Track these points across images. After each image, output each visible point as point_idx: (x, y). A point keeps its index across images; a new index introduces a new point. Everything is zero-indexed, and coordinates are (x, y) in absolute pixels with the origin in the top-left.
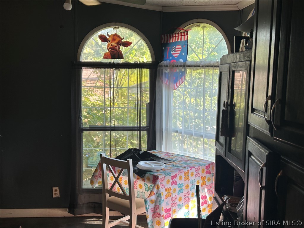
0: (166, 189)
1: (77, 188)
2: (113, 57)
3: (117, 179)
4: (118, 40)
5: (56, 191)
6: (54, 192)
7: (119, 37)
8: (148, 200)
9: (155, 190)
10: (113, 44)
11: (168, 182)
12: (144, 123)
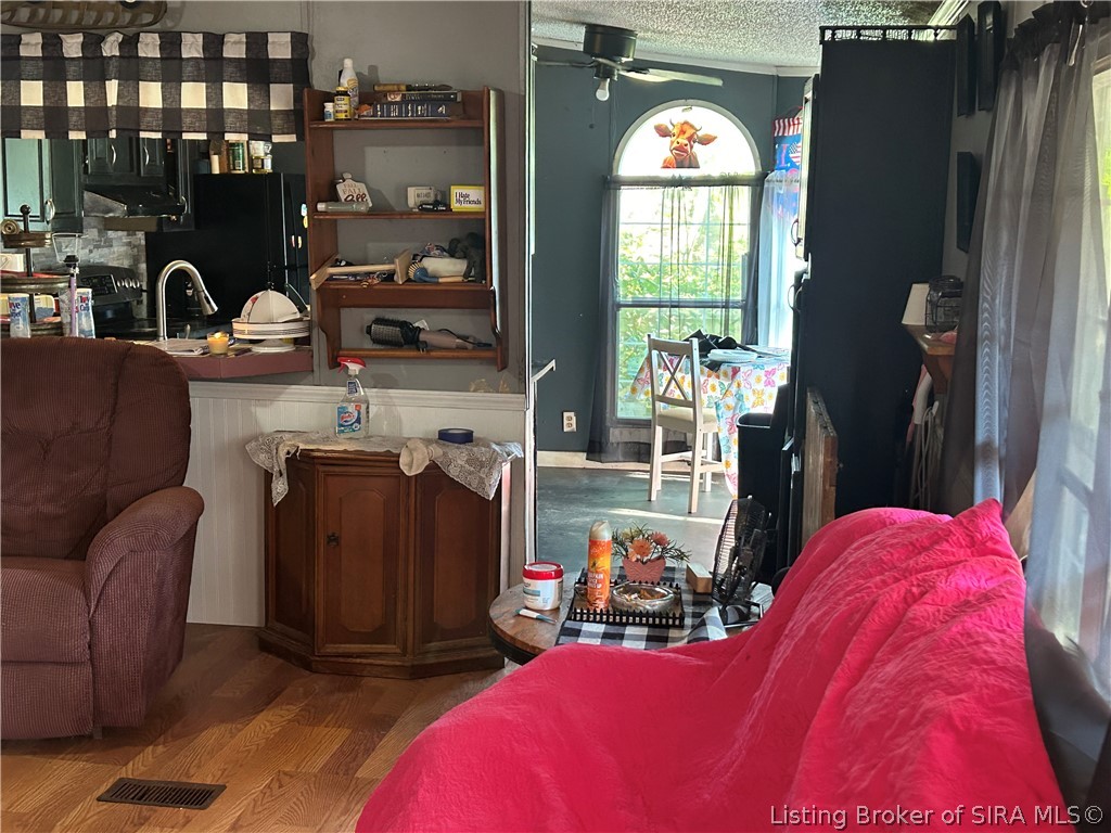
0: (754, 391)
1: (608, 415)
2: (680, 166)
3: (673, 374)
4: (689, 132)
5: (570, 419)
6: (565, 422)
7: (692, 127)
8: (721, 403)
9: (734, 389)
10: (680, 140)
11: (759, 380)
12: (738, 295)
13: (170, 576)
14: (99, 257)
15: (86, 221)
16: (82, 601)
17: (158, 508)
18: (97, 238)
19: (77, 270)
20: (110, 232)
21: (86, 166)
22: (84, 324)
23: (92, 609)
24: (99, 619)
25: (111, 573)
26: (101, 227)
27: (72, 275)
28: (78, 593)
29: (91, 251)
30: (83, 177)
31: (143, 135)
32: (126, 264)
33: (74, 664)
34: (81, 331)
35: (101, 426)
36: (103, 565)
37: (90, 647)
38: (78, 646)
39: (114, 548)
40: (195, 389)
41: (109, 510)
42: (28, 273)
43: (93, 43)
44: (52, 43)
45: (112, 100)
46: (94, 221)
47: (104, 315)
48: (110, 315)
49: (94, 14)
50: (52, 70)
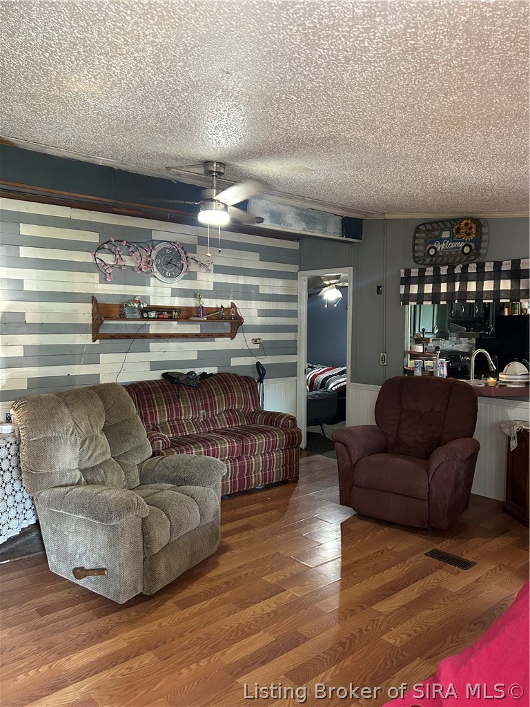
13: (462, 472)
14: (455, 348)
15: (451, 334)
16: (426, 476)
17: (459, 444)
18: (455, 340)
19: (440, 352)
20: (461, 338)
21: (452, 313)
22: (443, 372)
23: (430, 480)
24: (432, 484)
25: (438, 467)
26: (458, 336)
27: (437, 354)
28: (425, 472)
29: (453, 345)
30: (450, 317)
31: (467, 301)
32: (467, 351)
33: (421, 499)
34: (440, 375)
35: (442, 410)
36: (435, 464)
37: (428, 494)
38: (423, 493)
39: (439, 458)
40: (479, 399)
42: (423, 353)
43: (451, 269)
44: (437, 270)
45: (457, 289)
46: (454, 334)
47: (457, 369)
48: (460, 369)
49: (453, 258)
50: (436, 280)
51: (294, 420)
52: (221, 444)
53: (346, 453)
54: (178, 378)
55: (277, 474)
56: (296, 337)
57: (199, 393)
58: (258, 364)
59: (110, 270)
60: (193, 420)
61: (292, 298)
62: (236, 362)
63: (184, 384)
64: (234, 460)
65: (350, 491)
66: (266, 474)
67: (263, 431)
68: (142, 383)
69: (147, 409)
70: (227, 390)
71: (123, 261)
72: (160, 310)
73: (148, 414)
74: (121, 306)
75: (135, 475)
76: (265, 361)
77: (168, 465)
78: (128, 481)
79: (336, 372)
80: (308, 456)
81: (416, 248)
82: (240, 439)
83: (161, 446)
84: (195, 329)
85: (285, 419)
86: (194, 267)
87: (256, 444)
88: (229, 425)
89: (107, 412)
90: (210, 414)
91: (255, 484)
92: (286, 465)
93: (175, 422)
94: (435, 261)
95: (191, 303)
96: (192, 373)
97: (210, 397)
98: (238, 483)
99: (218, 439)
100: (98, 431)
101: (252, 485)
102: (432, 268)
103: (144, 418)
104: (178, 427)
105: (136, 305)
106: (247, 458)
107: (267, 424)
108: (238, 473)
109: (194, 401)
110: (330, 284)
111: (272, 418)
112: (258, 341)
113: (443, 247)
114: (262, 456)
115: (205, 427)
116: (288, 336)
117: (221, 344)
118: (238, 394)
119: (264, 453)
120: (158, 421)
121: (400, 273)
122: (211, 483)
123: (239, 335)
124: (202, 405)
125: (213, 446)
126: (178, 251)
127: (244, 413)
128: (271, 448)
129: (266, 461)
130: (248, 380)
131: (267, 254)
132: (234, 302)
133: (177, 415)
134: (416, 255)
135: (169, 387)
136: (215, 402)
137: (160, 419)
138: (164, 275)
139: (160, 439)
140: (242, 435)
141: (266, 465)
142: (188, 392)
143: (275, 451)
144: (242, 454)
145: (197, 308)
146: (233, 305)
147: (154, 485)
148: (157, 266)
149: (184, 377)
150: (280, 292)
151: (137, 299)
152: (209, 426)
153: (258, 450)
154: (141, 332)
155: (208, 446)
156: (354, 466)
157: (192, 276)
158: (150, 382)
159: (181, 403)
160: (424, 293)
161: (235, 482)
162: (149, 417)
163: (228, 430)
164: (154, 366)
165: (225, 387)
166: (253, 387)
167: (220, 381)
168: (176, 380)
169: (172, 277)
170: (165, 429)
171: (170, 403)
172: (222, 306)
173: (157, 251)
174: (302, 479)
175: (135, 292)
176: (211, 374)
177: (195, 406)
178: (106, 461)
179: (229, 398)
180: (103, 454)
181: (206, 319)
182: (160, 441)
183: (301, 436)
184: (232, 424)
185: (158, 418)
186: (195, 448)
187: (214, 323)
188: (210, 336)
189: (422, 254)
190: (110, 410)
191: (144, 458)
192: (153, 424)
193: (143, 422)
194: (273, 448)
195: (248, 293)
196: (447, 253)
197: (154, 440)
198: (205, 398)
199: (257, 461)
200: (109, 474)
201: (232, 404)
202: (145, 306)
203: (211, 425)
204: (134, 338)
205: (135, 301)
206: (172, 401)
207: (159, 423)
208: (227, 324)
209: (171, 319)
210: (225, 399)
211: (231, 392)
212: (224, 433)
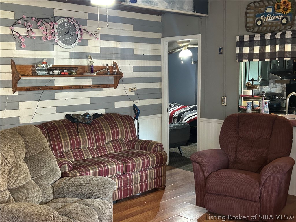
13: (283, 182)
14: (273, 90)
15: (270, 81)
16: (258, 185)
18: (273, 85)
19: (265, 95)
20: (276, 84)
21: (271, 67)
22: (266, 110)
23: (261, 188)
24: (263, 191)
25: (266, 179)
26: (274, 82)
27: (263, 97)
28: (257, 183)
29: (271, 89)
30: (270, 69)
31: (285, 59)
32: (280, 92)
33: (255, 202)
34: (265, 111)
35: (267, 137)
36: (264, 177)
37: (260, 198)
38: (257, 197)
39: (268, 171)
41: (268, 161)
42: (253, 96)
43: (273, 35)
44: (263, 36)
45: (277, 50)
46: (272, 81)
47: (273, 106)
48: (275, 106)
49: (274, 27)
50: (263, 43)
51: (161, 146)
52: (110, 165)
53: (200, 170)
54: (77, 119)
55: (150, 184)
56: (160, 85)
57: (93, 128)
58: (134, 106)
59: (24, 40)
60: (89, 148)
61: (157, 58)
62: (118, 105)
63: (81, 123)
64: (120, 177)
65: (204, 197)
66: (142, 185)
67: (140, 155)
68: (51, 123)
69: (56, 141)
70: (113, 126)
71: (33, 33)
72: (61, 69)
73: (57, 145)
74: (33, 67)
75: (50, 192)
76: (139, 103)
77: (74, 184)
78: (44, 197)
79: (188, 109)
80: (171, 169)
81: (248, 20)
82: (124, 161)
83: (67, 168)
84: (87, 81)
85: (155, 146)
86: (85, 36)
87: (135, 164)
88: (115, 150)
89: (27, 147)
90: (101, 144)
91: (135, 192)
92: (156, 178)
93: (76, 150)
94: (262, 29)
95: (85, 62)
96: (87, 114)
97: (101, 131)
98: (123, 192)
99: (109, 162)
100: (21, 161)
101: (133, 193)
102: (259, 35)
103: (53, 148)
104: (78, 154)
105: (44, 66)
106: (129, 175)
107: (142, 149)
108: (123, 185)
109: (89, 134)
110: (184, 46)
111: (146, 145)
112: (134, 90)
113: (267, 19)
114: (140, 173)
115: (98, 153)
116: (155, 85)
117: (107, 92)
118: (121, 128)
119: (141, 171)
120: (64, 150)
121: (236, 39)
122: (106, 197)
123: (120, 86)
124: (95, 137)
125: (105, 167)
126: (74, 24)
127: (125, 141)
128: (146, 166)
129: (142, 176)
130: (128, 118)
131: (138, 26)
132: (116, 61)
133: (77, 145)
134: (248, 25)
135: (71, 124)
136: (104, 134)
137: (65, 148)
138: (64, 42)
139: (66, 163)
140: (125, 158)
141: (143, 179)
142: (84, 128)
143: (149, 169)
144: (126, 171)
145: (89, 67)
146: (115, 64)
147: (64, 199)
148: (58, 36)
149: (81, 118)
150: (149, 53)
151: (44, 61)
152: (100, 152)
153: (137, 169)
154: (49, 85)
155: (101, 167)
156: (206, 179)
157: (84, 43)
158: (57, 122)
159: (80, 137)
160: (253, 53)
161: (121, 192)
162: (57, 147)
163: (115, 155)
164: (59, 109)
165: (111, 124)
166: (131, 123)
167: (107, 120)
168: (76, 120)
169: (70, 44)
170: (69, 155)
171: (72, 137)
172: (107, 65)
173: (58, 24)
174: (168, 187)
175: (42, 55)
176: (101, 115)
177: (90, 138)
178: (28, 183)
179: (114, 132)
180: (26, 178)
181: (95, 74)
182: (66, 165)
183: (167, 157)
184: (117, 150)
185: (64, 148)
186: (92, 169)
187: (102, 77)
188: (99, 87)
189: (251, 25)
190: (29, 146)
191: (56, 179)
192: (60, 152)
193: (52, 151)
194: (147, 167)
195: (126, 55)
196: (270, 24)
197: (62, 165)
198: (97, 132)
199: (136, 176)
200: (31, 193)
201: (117, 136)
202: (51, 66)
203: (102, 151)
204: (44, 90)
205: (43, 63)
206: (73, 135)
207: (64, 151)
208: (111, 78)
209: (70, 75)
210: (112, 132)
211: (116, 127)
212: (112, 156)
